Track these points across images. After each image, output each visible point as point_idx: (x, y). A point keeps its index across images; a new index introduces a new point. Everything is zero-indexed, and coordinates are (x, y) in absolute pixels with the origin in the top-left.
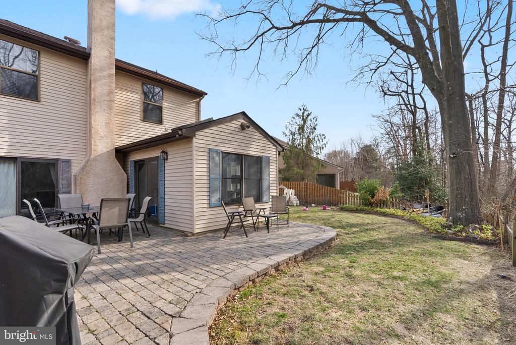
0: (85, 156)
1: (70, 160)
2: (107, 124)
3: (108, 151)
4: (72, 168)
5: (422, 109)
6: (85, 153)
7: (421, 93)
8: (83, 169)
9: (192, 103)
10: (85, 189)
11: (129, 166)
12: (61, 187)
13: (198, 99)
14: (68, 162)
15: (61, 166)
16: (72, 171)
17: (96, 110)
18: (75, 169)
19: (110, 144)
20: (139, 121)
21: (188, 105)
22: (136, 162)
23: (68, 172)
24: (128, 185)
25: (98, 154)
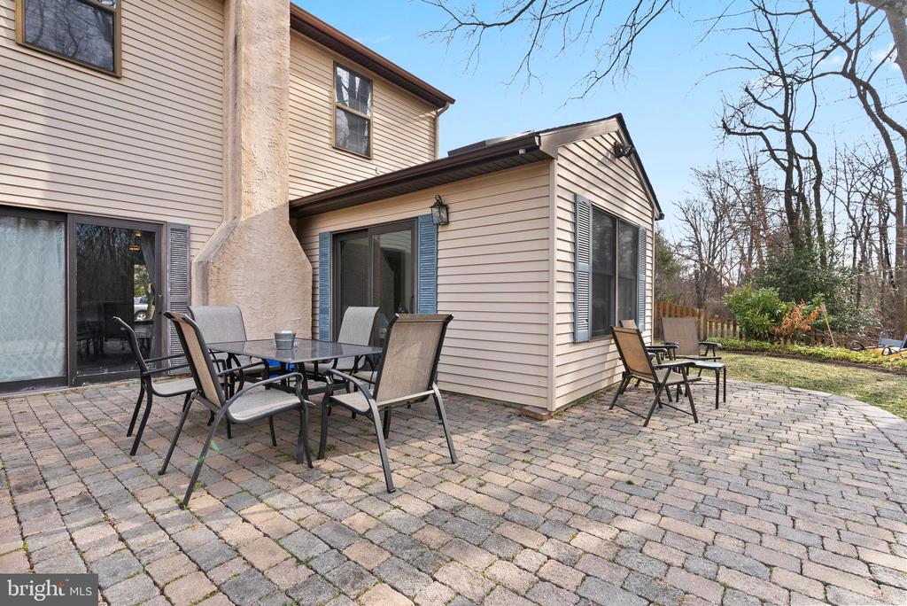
0: (219, 219)
1: (189, 226)
2: (274, 144)
3: (274, 209)
4: (193, 245)
5: (809, 158)
6: (218, 212)
7: (805, 129)
8: (223, 246)
9: (423, 119)
10: (228, 295)
11: (317, 245)
12: (169, 289)
13: (434, 113)
14: (183, 231)
15: (167, 241)
16: (193, 252)
17: (251, 108)
18: (199, 250)
19: (279, 190)
20: (327, 147)
21: (417, 123)
22: (337, 236)
23: (184, 254)
24: (314, 288)
25: (254, 214)
